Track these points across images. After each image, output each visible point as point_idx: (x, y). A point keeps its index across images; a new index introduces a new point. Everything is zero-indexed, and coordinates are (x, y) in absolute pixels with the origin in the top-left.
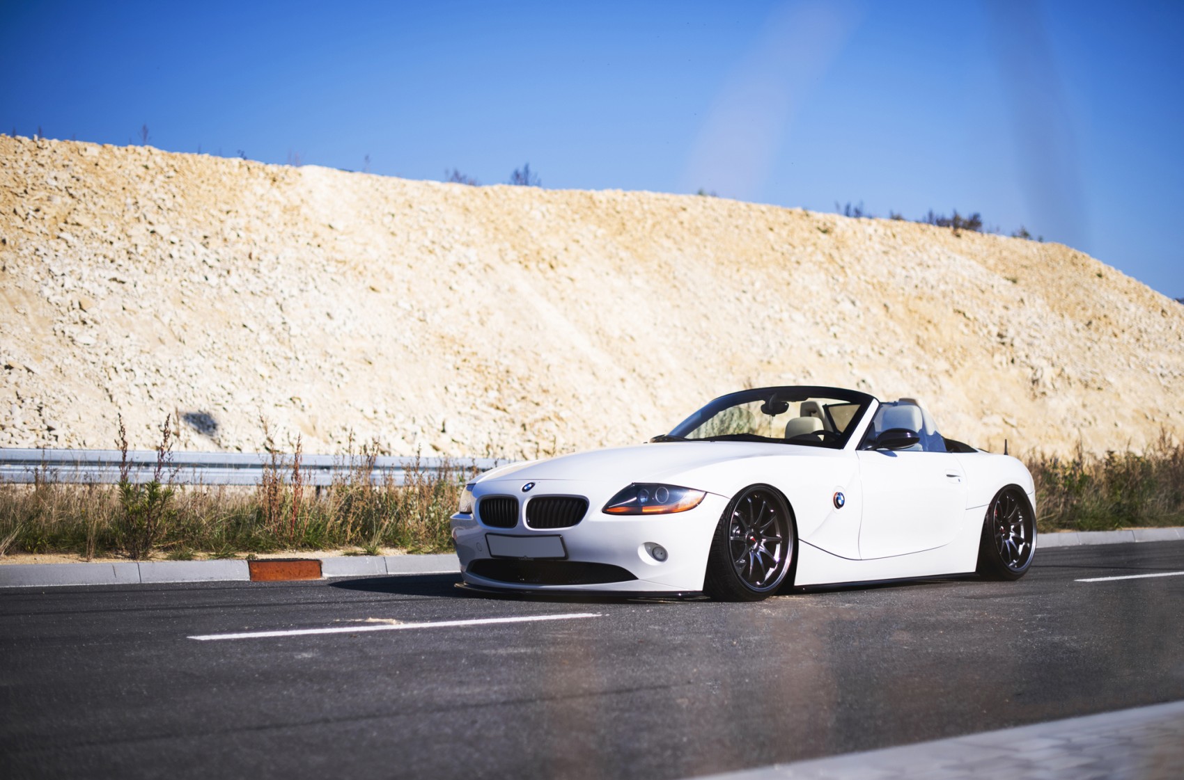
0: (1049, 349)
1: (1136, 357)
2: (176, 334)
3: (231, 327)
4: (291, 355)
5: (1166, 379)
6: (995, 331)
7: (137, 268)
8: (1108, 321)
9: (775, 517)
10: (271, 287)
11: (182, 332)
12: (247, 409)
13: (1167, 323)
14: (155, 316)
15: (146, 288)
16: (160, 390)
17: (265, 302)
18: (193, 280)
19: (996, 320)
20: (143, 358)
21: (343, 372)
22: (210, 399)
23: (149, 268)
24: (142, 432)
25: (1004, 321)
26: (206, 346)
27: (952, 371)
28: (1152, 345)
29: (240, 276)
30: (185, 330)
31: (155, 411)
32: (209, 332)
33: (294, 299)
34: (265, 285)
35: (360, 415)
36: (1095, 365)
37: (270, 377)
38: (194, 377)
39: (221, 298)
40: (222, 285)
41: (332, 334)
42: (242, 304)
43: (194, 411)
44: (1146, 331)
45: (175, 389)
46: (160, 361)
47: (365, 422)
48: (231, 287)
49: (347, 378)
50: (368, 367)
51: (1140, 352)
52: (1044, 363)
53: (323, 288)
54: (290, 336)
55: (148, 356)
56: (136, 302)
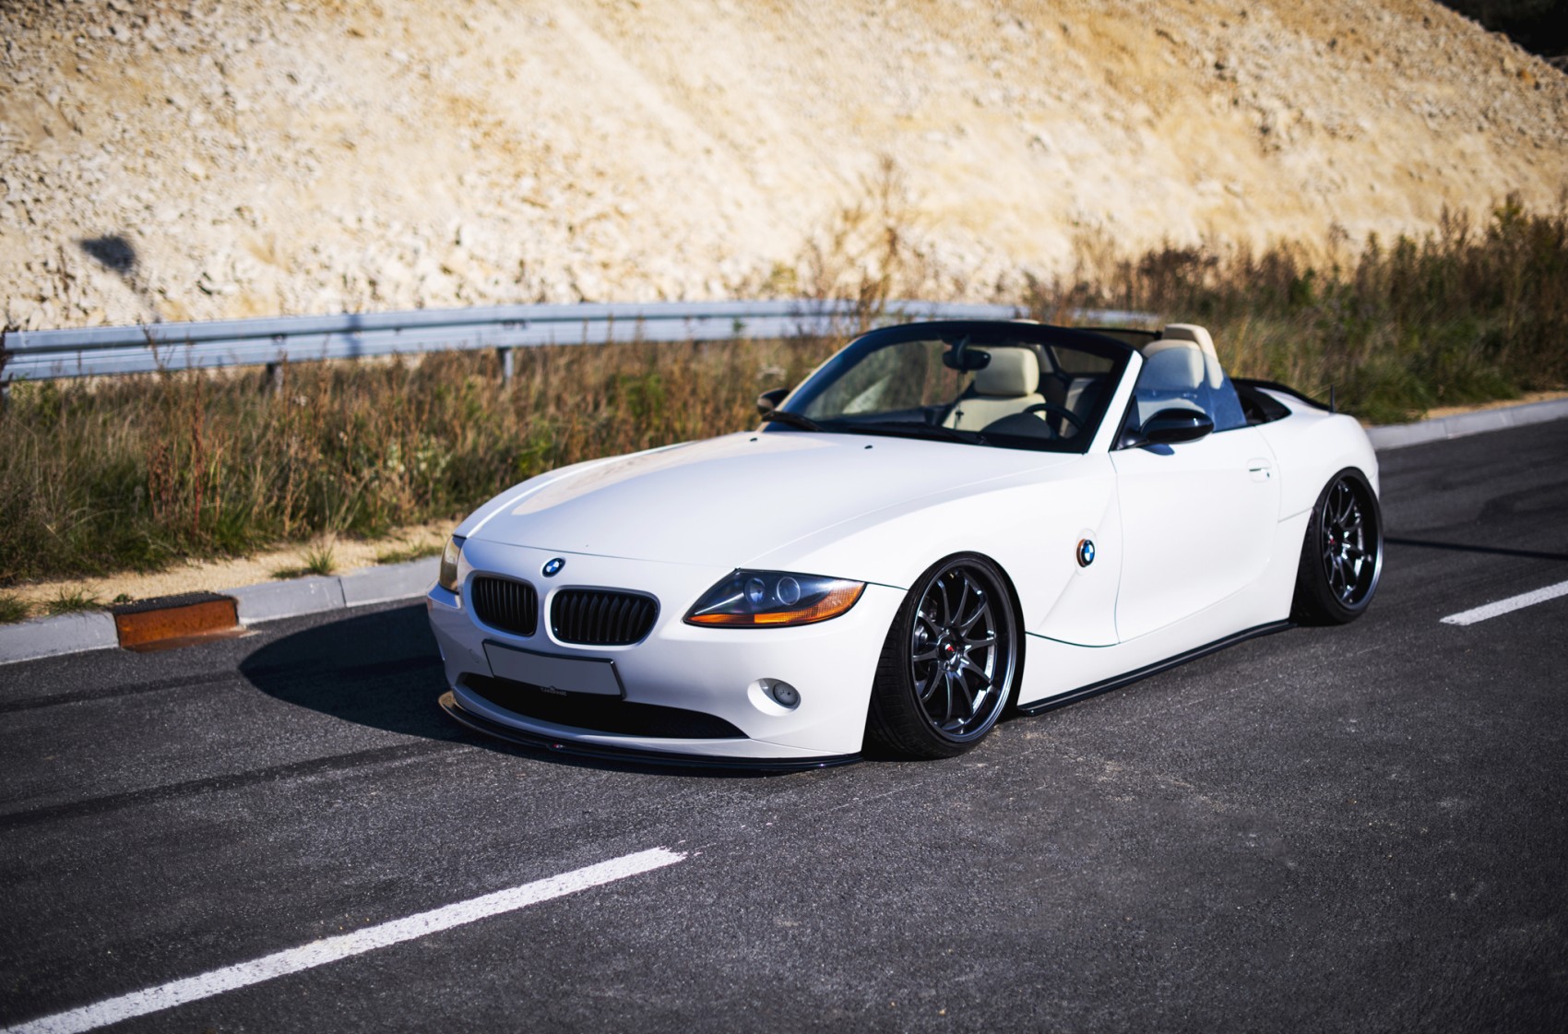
0: (1282, 83)
1: (1396, 89)
2: (70, 118)
3: (149, 105)
4: (237, 142)
5: (1437, 120)
6: (1211, 58)
7: (11, 21)
8: (1356, 37)
9: (985, 605)
10: (207, 39)
11: (78, 116)
12: (175, 230)
13: (1432, 36)
14: (39, 94)
15: (25, 51)
16: (45, 208)
17: (198, 63)
18: (93, 34)
19: (1211, 42)
20: (20, 162)
21: (312, 163)
22: (119, 218)
23: (29, 19)
24: (20, 275)
25: (1223, 46)
26: (113, 136)
27: (1155, 121)
28: (1415, 72)
29: (162, 24)
30: (82, 113)
31: (39, 242)
32: (116, 114)
33: (241, 55)
34: (198, 36)
35: (336, 227)
36: (1343, 104)
37: (207, 177)
38: (96, 185)
39: (135, 61)
40: (137, 39)
41: (297, 106)
42: (164, 67)
43: (96, 236)
44: (1407, 52)
45: (68, 207)
46: (45, 163)
47: (346, 238)
48: (150, 42)
49: (318, 173)
50: (349, 153)
51: (1402, 84)
52: (1276, 104)
53: (283, 37)
54: (236, 113)
55: (27, 156)
56: (10, 75)
